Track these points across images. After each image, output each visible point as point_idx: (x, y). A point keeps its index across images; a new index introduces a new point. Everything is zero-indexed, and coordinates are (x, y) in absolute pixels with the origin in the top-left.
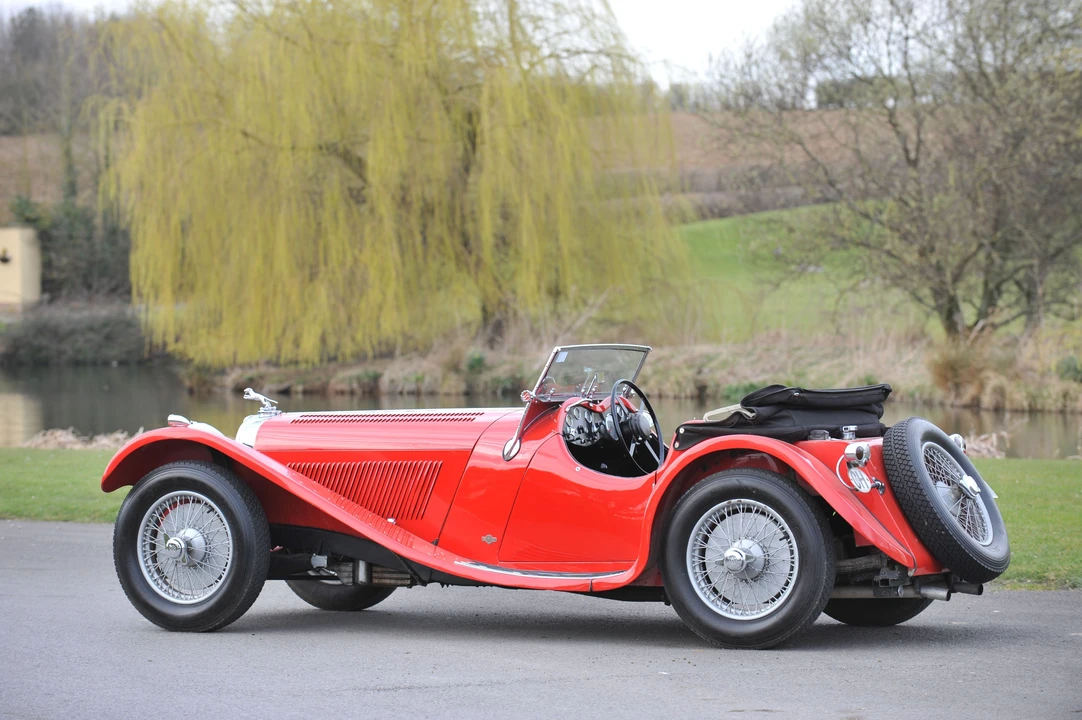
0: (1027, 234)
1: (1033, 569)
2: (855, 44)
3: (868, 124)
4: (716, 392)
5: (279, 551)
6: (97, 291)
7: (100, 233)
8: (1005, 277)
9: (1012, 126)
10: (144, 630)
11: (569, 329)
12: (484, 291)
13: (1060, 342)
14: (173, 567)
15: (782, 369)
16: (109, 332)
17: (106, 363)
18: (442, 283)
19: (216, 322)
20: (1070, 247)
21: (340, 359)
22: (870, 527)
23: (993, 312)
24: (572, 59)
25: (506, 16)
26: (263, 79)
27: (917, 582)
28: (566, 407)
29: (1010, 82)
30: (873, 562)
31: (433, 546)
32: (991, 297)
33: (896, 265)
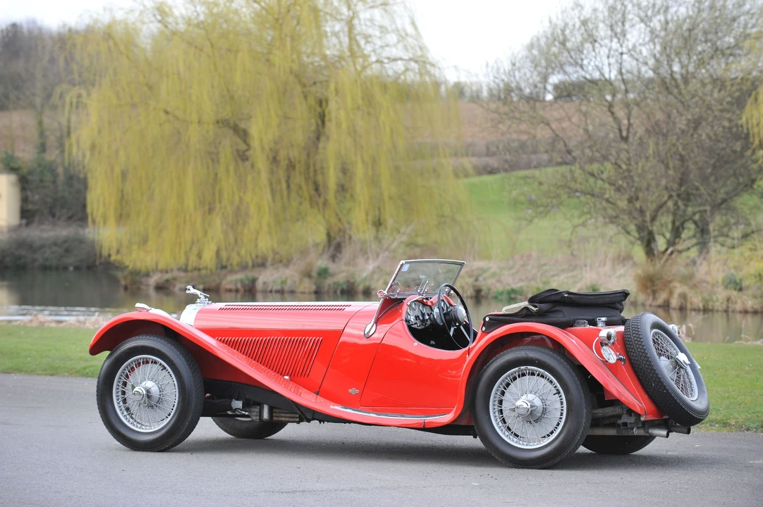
0: (702, 188)
1: (719, 418)
2: (586, 57)
3: (594, 112)
4: (488, 293)
5: (208, 397)
6: (59, 218)
7: (61, 178)
8: (686, 218)
9: (693, 115)
10: (117, 450)
11: (387, 249)
12: (328, 222)
13: (725, 263)
14: (137, 407)
15: (533, 279)
16: (67, 247)
17: (65, 268)
18: (300, 216)
19: (145, 241)
20: (731, 198)
21: (229, 268)
22: (615, 387)
23: (678, 243)
24: (391, 64)
25: (347, 33)
26: (179, 74)
27: (646, 425)
28: (408, 302)
29: (691, 85)
30: (617, 410)
31: (315, 395)
32: (677, 232)
33: (612, 209)
